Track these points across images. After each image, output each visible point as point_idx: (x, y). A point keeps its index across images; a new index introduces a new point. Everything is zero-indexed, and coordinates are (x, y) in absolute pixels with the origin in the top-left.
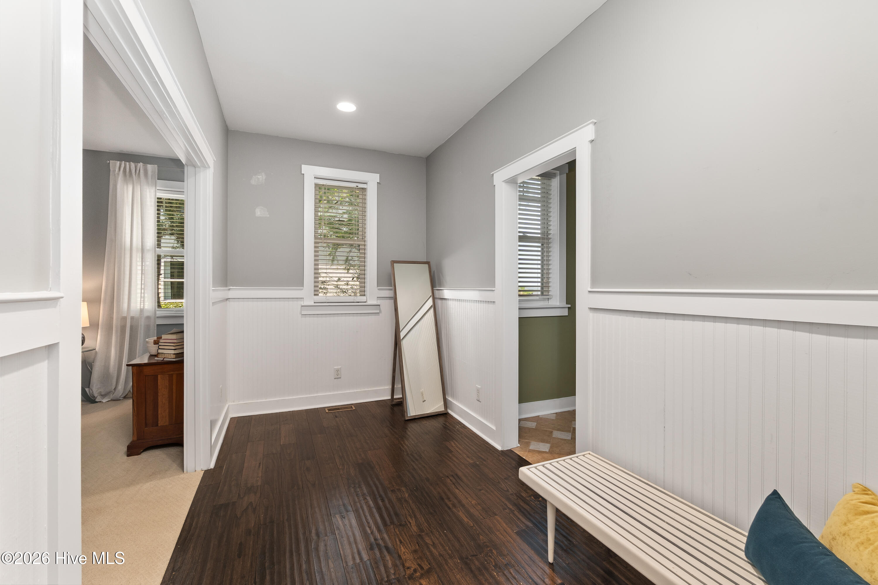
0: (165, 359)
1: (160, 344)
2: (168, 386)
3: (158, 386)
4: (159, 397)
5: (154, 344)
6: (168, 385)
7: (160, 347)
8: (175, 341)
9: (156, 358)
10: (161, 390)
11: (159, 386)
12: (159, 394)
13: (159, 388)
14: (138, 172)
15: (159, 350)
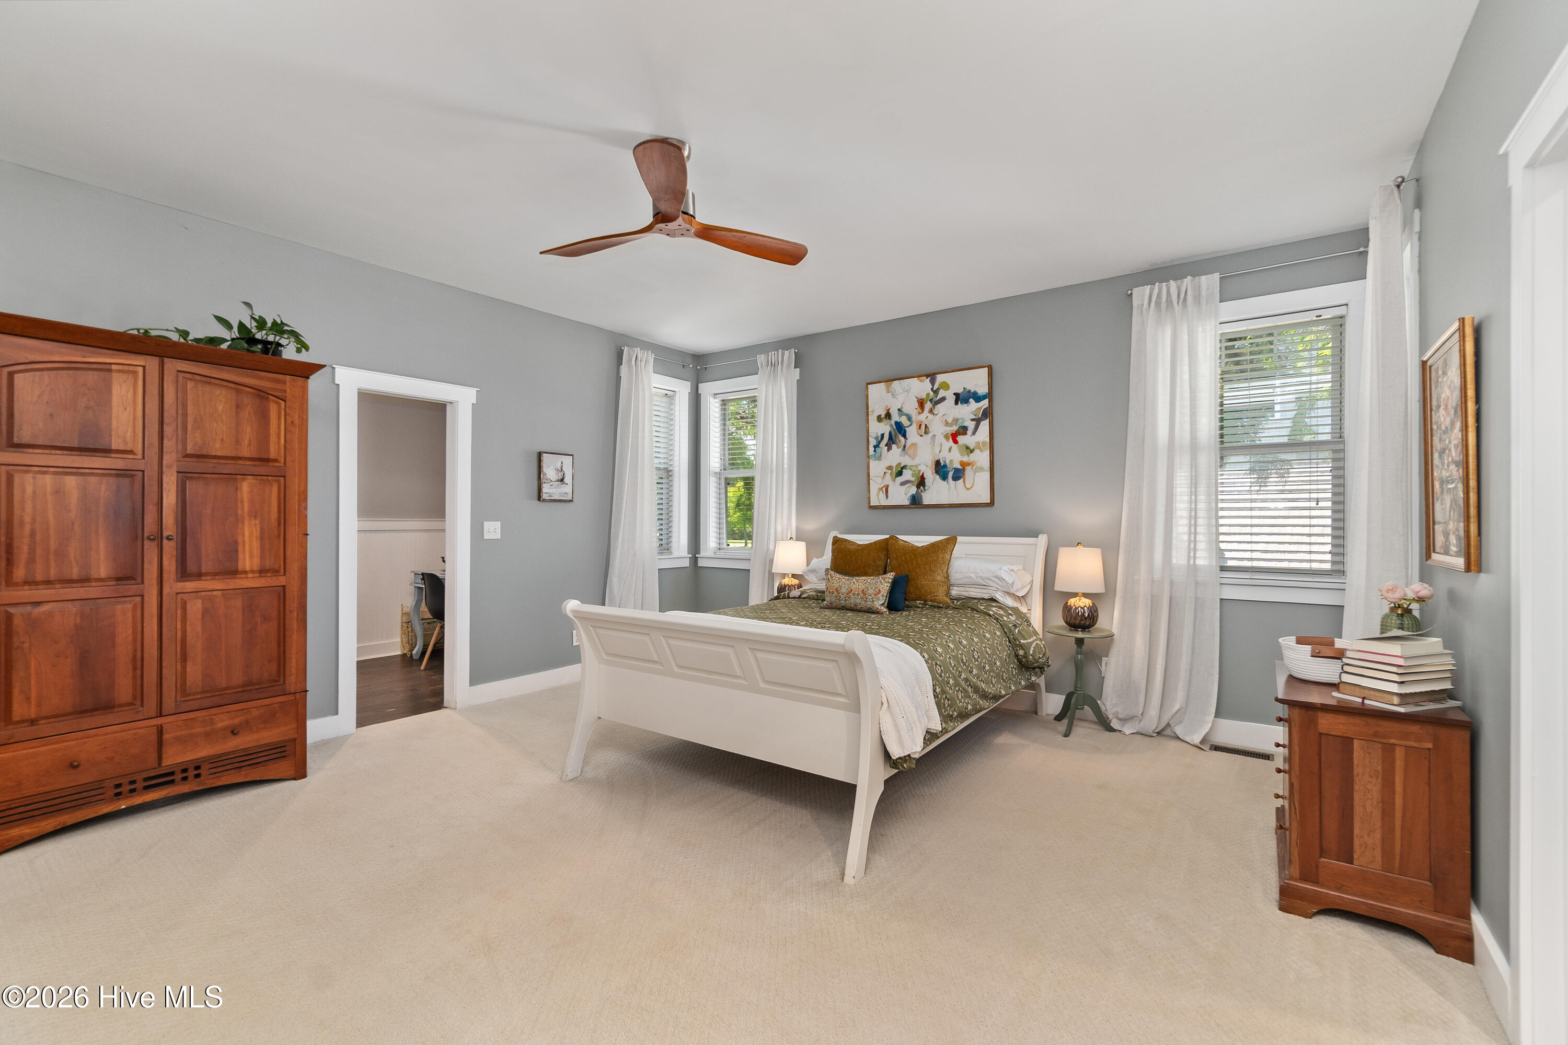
0: (1366, 702)
1: (1345, 660)
2: (1380, 772)
3: (1353, 767)
4: (1355, 794)
5: (1312, 656)
6: (1379, 768)
7: (1346, 668)
8: (1401, 662)
9: (1335, 694)
10: (1360, 777)
11: (1355, 767)
12: (1355, 785)
13: (1354, 771)
14: (1182, 296)
15: (1343, 674)
